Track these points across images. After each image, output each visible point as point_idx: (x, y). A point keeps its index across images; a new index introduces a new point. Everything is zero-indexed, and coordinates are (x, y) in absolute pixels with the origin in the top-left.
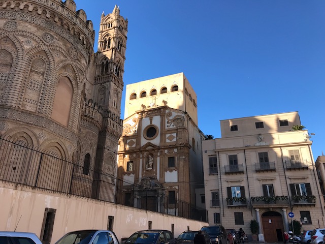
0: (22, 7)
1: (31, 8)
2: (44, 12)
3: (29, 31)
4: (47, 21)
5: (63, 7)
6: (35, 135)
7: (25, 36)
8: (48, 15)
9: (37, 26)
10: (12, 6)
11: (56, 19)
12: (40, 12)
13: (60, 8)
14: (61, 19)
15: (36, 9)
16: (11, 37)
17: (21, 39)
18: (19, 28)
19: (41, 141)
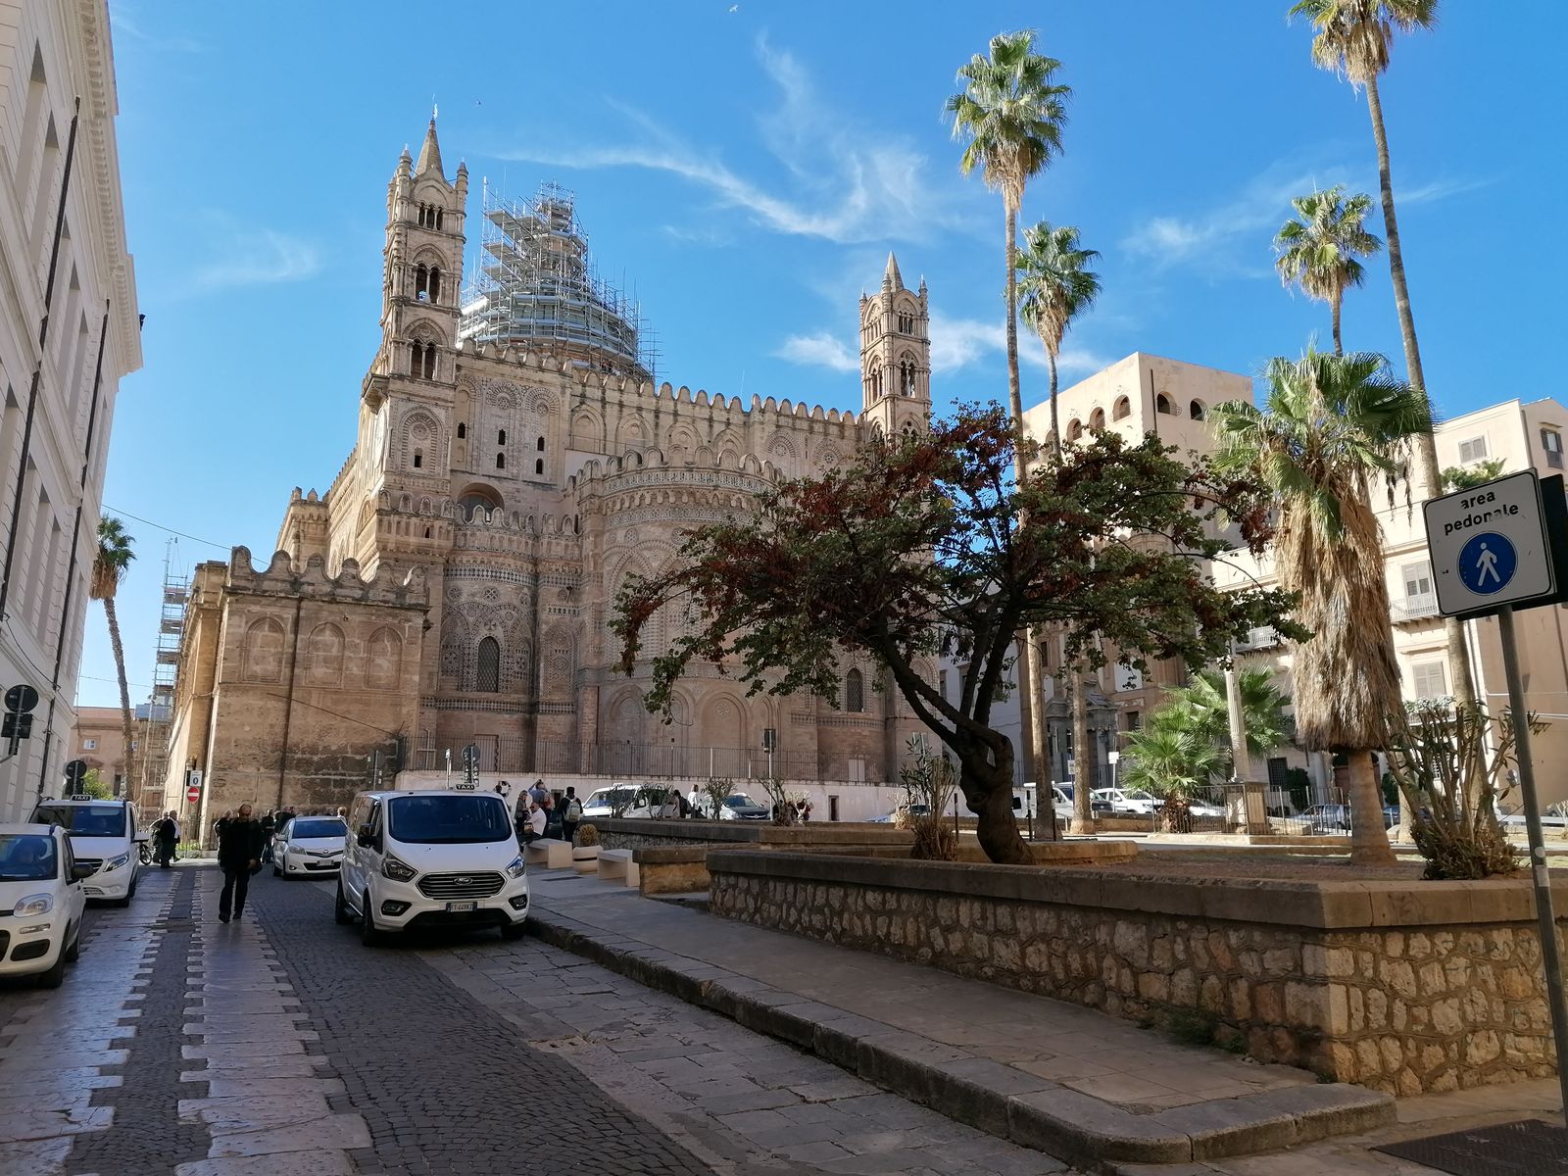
0: (637, 502)
1: (648, 500)
2: (666, 496)
3: (653, 537)
4: (674, 507)
5: (691, 470)
6: (688, 691)
7: (649, 549)
8: (672, 499)
9: (663, 525)
10: (627, 505)
11: (685, 499)
12: (660, 499)
13: (687, 474)
14: (692, 494)
15: (654, 497)
16: (635, 555)
17: (646, 554)
18: (642, 537)
19: (697, 698)
